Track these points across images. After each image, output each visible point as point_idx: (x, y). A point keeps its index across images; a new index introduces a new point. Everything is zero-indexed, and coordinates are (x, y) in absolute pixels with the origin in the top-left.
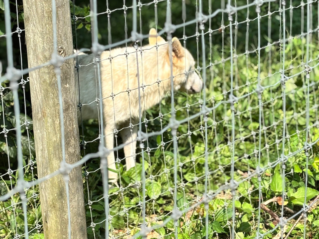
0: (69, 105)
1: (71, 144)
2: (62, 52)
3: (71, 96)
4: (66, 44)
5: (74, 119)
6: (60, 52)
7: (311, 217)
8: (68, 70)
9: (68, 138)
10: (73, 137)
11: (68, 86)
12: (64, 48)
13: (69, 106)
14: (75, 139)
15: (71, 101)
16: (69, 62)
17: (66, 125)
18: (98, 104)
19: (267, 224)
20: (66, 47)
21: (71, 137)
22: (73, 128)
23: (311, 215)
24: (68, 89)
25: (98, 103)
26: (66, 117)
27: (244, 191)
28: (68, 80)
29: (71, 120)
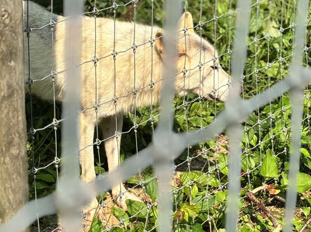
0: (14, 89)
1: (15, 143)
2: (6, 16)
3: (16, 78)
4: (12, 5)
5: (20, 109)
6: (3, 16)
7: (307, 209)
8: (15, 42)
9: (11, 135)
10: (18, 133)
11: (13, 63)
12: (10, 11)
13: (13, 91)
14: (20, 135)
15: (17, 84)
16: (16, 31)
17: (8, 117)
18: (53, 80)
19: (254, 215)
20: (12, 10)
21: (14, 134)
22: (18, 121)
23: (308, 208)
24: (13, 68)
25: (54, 78)
26: (8, 106)
27: (225, 167)
28: (13, 56)
29: (16, 110)
